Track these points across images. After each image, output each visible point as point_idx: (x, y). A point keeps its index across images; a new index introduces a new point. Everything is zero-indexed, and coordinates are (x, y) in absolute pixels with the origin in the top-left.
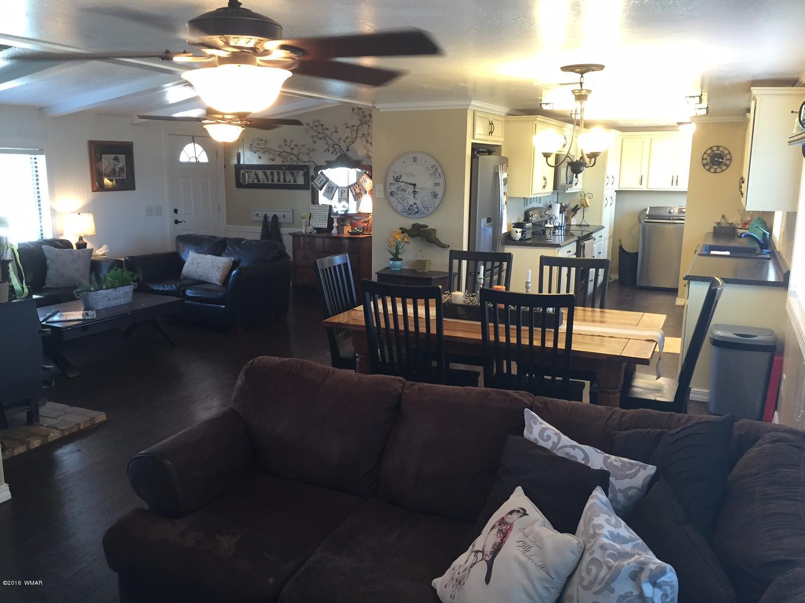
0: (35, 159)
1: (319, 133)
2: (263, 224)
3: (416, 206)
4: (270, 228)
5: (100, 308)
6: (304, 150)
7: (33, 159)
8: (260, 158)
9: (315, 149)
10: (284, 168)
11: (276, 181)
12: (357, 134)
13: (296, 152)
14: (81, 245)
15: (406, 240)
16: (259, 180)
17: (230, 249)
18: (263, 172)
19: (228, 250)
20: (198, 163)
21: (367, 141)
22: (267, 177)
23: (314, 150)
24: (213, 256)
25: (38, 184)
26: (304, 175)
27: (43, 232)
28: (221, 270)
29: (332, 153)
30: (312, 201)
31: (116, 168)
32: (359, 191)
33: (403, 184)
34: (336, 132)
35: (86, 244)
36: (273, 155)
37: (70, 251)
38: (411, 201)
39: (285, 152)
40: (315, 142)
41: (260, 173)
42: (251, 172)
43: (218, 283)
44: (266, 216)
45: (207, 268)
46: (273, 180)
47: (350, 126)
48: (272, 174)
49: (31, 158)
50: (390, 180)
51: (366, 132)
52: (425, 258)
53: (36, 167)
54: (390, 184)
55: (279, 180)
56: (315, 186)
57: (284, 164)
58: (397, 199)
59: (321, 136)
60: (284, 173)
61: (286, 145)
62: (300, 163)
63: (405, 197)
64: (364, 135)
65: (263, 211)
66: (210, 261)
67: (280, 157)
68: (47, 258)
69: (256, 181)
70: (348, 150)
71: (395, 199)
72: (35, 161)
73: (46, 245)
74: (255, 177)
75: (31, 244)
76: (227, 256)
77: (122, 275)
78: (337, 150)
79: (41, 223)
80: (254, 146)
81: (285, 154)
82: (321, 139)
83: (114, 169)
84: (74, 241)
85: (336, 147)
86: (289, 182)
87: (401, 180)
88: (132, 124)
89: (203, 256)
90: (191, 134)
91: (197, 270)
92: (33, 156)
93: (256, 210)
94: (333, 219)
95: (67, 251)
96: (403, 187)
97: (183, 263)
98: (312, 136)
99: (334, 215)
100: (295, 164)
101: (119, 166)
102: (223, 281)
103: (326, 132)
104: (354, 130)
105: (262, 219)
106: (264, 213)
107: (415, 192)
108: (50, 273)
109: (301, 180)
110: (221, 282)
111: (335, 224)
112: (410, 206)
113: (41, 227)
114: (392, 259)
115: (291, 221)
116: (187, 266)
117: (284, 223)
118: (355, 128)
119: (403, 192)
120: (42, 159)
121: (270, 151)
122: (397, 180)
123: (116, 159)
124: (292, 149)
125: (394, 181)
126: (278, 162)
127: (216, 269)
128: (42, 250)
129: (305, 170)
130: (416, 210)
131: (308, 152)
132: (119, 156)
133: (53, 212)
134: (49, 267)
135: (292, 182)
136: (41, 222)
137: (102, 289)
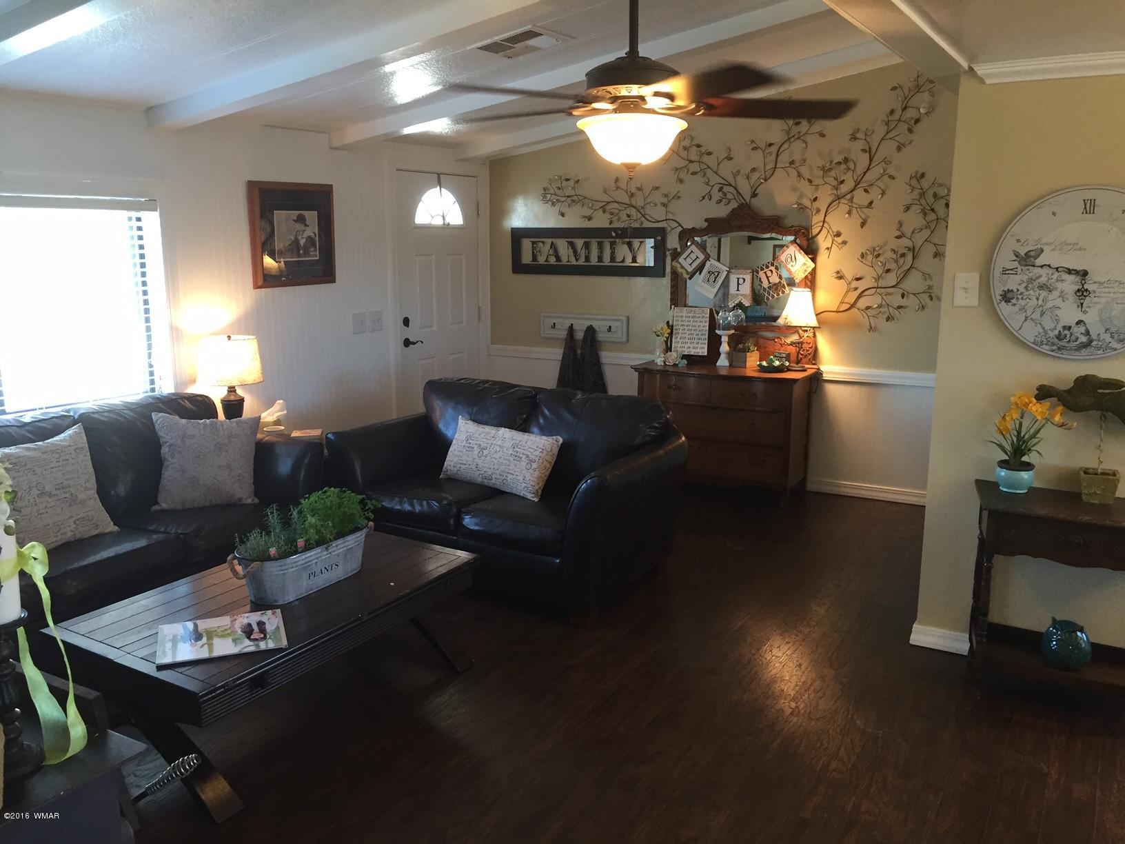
0: (139, 219)
1: (691, 161)
2: (566, 344)
3: (1082, 329)
4: (579, 352)
5: (291, 597)
6: (658, 197)
7: (134, 219)
8: (563, 215)
9: (679, 194)
10: (614, 234)
11: (594, 260)
12: (776, 162)
13: (639, 201)
14: (234, 407)
15: (1057, 418)
16: (558, 259)
17: (546, 412)
18: (568, 242)
19: (544, 416)
20: (447, 227)
21: (799, 175)
22: (575, 252)
23: (679, 197)
24: (514, 433)
25: (143, 274)
26: (655, 247)
27: (156, 377)
28: (535, 465)
29: (719, 202)
30: (672, 300)
31: (300, 238)
32: (777, 280)
33: (1044, 272)
34: (729, 158)
35: (242, 400)
36: (591, 208)
37: (211, 424)
38: (1069, 314)
39: (615, 202)
40: (681, 181)
41: (562, 245)
42: (543, 242)
43: (529, 496)
44: (571, 329)
45: (501, 460)
46: (587, 259)
47: (762, 145)
48: (587, 246)
49: (130, 219)
50: (1005, 259)
51: (797, 157)
52: (1108, 466)
53: (141, 238)
54: (1005, 272)
55: (600, 259)
56: (680, 270)
57: (612, 226)
58: (1023, 309)
59: (694, 167)
60: (612, 244)
61: (617, 188)
62: (647, 225)
63: (1049, 305)
64: (792, 163)
65: (565, 318)
66: (509, 444)
67: (604, 212)
68: (162, 441)
69: (552, 260)
70: (754, 195)
71: (1016, 308)
72: (139, 224)
73: (160, 410)
74: (551, 252)
75: (131, 410)
76: (545, 431)
77: (340, 505)
78: (729, 196)
79: (150, 358)
80: (552, 191)
81: (616, 205)
82: (694, 173)
83: (296, 241)
84: (217, 396)
85: (726, 189)
86: (623, 261)
87: (1039, 262)
88: (331, 148)
89: (490, 430)
90: (435, 171)
91: (480, 462)
92: (134, 214)
93: (550, 317)
94: (720, 337)
95: (205, 425)
96: (1043, 279)
97: (444, 445)
98: (677, 169)
99: (724, 329)
100: (637, 225)
101: (305, 235)
102: (540, 492)
103: (706, 159)
104: (771, 153)
105: (563, 334)
106: (568, 323)
107: (1082, 293)
108: (168, 474)
109: (647, 257)
110: (536, 493)
111: (725, 348)
112: (1064, 328)
113: (151, 366)
114: (1003, 464)
115: (624, 339)
116: (456, 452)
117: (604, 342)
118: (774, 149)
119: (1043, 293)
120: (152, 220)
121: (587, 201)
122: (1027, 260)
123: (301, 219)
124: (632, 195)
125: (1016, 264)
126: (601, 221)
127: (524, 464)
128: (150, 424)
129: (659, 238)
130: (1084, 339)
131: (665, 200)
132: (306, 213)
133: (176, 333)
134: (165, 464)
135: (628, 262)
136: (150, 356)
137: (296, 553)
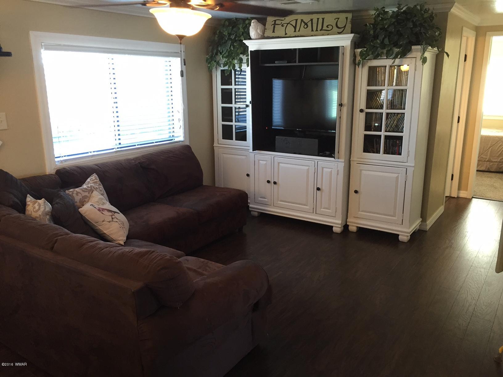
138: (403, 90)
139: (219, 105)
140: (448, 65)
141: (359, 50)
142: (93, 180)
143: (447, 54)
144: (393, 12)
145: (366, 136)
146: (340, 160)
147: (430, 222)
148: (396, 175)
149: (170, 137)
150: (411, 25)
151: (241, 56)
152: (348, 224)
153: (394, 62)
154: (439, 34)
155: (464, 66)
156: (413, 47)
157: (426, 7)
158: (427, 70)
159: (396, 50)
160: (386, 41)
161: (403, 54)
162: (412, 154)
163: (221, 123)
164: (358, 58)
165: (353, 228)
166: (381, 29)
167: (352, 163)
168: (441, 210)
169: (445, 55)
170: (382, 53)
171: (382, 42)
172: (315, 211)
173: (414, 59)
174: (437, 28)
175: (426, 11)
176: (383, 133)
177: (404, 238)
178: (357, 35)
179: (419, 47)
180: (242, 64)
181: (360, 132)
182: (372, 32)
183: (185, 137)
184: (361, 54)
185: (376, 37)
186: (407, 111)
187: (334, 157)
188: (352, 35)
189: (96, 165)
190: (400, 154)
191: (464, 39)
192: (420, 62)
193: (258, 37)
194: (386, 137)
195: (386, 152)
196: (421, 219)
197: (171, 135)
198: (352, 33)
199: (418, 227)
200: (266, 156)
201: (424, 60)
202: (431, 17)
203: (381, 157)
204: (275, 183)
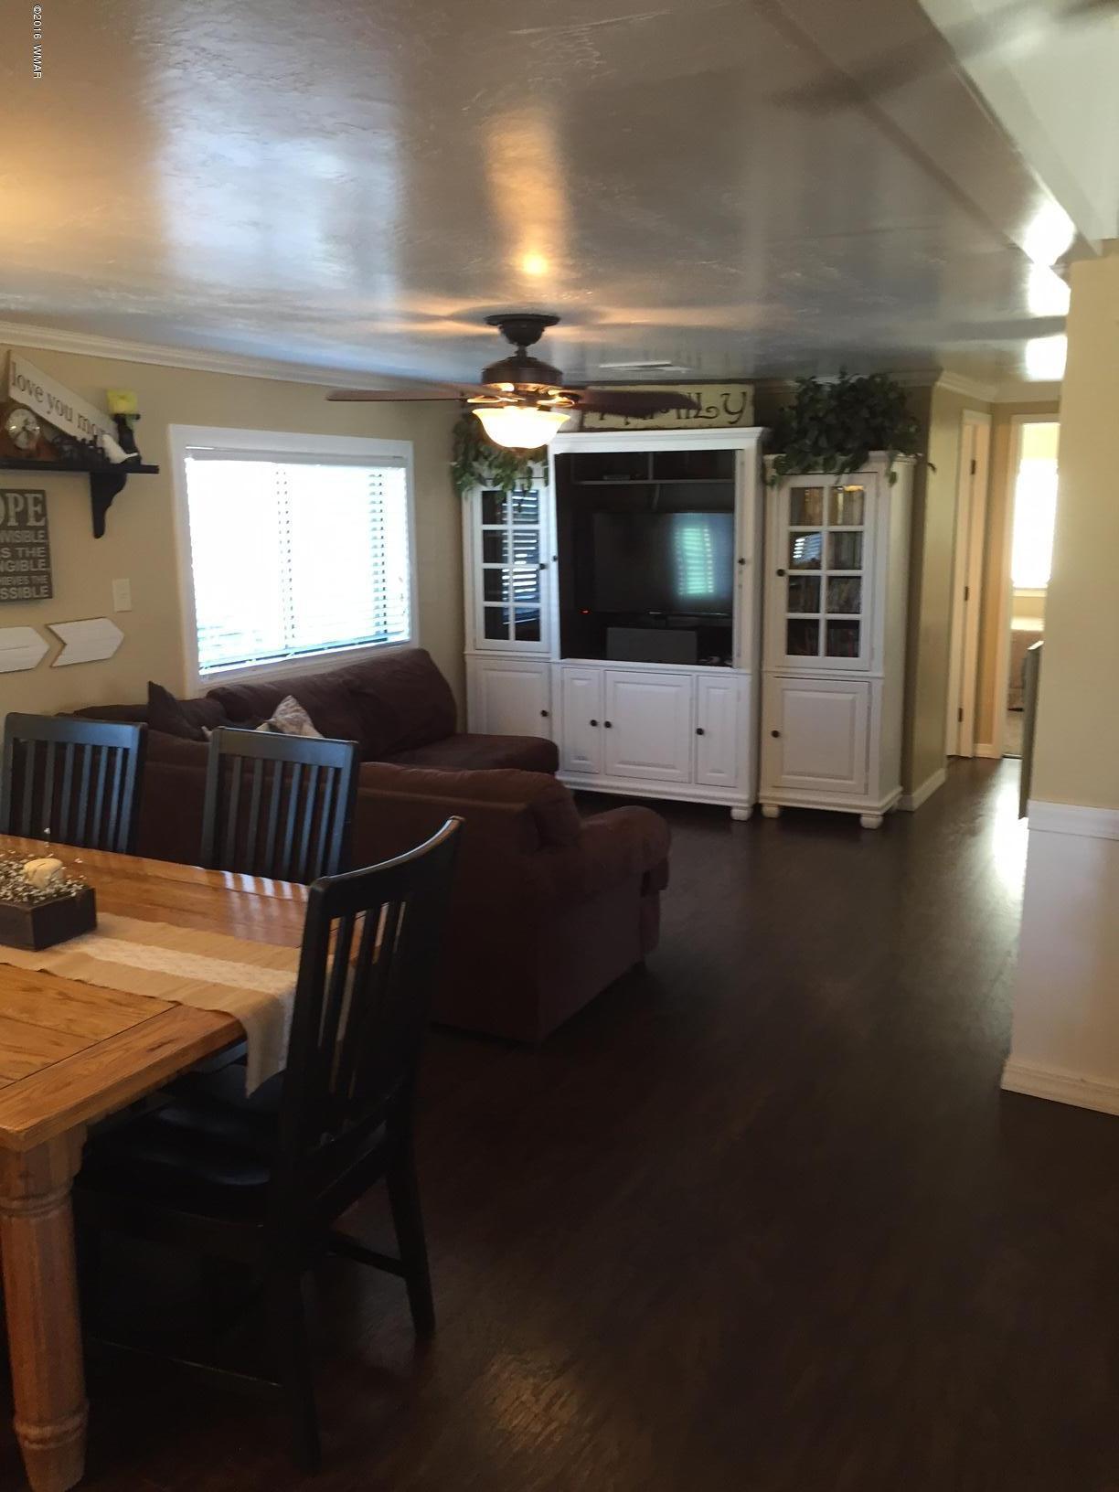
138: (855, 532)
139: (476, 565)
140: (937, 486)
141: (772, 457)
142: (292, 707)
143: (931, 465)
144: (833, 386)
145: (791, 622)
146: (743, 671)
147: (921, 794)
148: (850, 697)
149: (378, 633)
150: (865, 413)
151: (530, 464)
152: (761, 801)
153: (838, 482)
154: (917, 430)
155: (972, 483)
156: (872, 454)
157: (892, 378)
158: (897, 496)
159: (841, 459)
160: (823, 442)
161: (854, 466)
162: (879, 654)
163: (481, 604)
164: (772, 473)
165: (770, 811)
166: (812, 419)
167: (765, 676)
168: (938, 778)
169: (930, 470)
170: (816, 463)
171: (816, 442)
172: (694, 780)
173: (874, 475)
174: (914, 419)
175: (893, 386)
176: (823, 616)
177: (871, 821)
178: (768, 430)
179: (881, 453)
180: (533, 480)
181: (779, 615)
182: (794, 424)
183: (412, 633)
184: (776, 464)
185: (803, 433)
186: (865, 572)
187: (731, 666)
188: (759, 429)
189: (270, 683)
190: (856, 655)
191: (967, 430)
192: (885, 482)
193: (570, 428)
194: (831, 623)
195: (830, 653)
196: (900, 789)
197: (382, 629)
198: (756, 425)
199: (894, 803)
200: (590, 670)
201: (893, 478)
202: (902, 398)
203: (820, 663)
204: (608, 725)
